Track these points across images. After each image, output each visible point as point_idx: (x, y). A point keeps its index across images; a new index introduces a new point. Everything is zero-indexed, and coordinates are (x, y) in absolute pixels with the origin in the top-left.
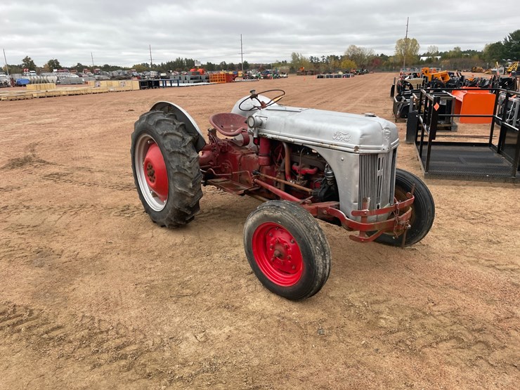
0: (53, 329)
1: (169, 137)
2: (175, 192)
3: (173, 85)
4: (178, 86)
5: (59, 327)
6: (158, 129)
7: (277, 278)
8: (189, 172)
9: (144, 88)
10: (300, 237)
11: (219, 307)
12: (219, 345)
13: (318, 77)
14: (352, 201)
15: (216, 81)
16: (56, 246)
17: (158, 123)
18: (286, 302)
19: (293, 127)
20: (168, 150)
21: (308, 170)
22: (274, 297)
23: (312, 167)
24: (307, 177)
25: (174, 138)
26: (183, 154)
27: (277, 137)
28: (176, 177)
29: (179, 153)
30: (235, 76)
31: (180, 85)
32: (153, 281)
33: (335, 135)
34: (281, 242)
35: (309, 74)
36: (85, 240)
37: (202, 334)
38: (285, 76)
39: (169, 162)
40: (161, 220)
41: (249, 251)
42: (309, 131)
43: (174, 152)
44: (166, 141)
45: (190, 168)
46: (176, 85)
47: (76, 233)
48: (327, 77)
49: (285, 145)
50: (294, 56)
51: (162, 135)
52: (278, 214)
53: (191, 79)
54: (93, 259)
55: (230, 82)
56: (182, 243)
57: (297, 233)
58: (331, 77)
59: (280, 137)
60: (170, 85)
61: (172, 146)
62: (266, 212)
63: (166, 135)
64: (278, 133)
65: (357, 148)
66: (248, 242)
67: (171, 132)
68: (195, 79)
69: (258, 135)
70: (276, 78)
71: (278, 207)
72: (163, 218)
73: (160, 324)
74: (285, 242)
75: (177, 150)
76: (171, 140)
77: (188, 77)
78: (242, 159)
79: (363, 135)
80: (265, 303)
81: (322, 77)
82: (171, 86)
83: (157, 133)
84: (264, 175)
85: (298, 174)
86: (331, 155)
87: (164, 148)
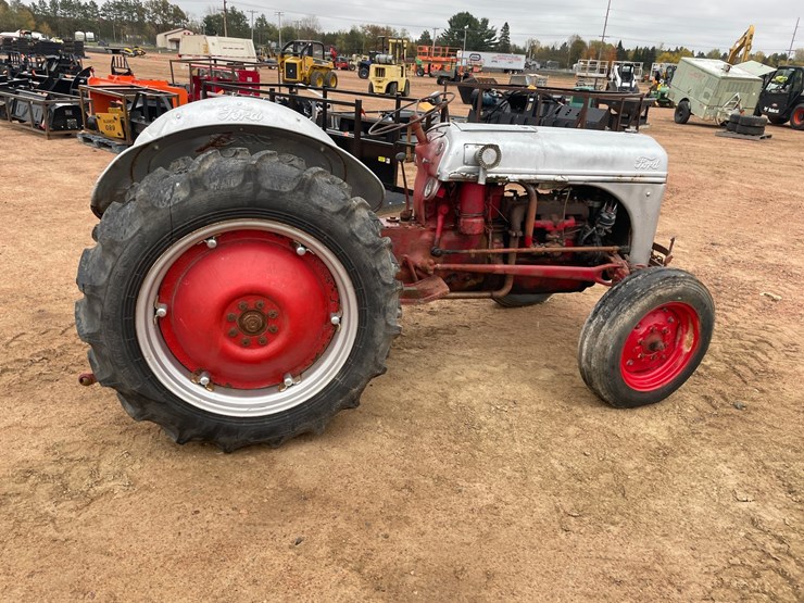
23: (567, 217)
33: (639, 162)
34: (658, 329)
49: (533, 189)
74: (664, 325)
83: (322, 209)
84: (473, 251)
85: (549, 232)
86: (630, 192)
87: (356, 244)
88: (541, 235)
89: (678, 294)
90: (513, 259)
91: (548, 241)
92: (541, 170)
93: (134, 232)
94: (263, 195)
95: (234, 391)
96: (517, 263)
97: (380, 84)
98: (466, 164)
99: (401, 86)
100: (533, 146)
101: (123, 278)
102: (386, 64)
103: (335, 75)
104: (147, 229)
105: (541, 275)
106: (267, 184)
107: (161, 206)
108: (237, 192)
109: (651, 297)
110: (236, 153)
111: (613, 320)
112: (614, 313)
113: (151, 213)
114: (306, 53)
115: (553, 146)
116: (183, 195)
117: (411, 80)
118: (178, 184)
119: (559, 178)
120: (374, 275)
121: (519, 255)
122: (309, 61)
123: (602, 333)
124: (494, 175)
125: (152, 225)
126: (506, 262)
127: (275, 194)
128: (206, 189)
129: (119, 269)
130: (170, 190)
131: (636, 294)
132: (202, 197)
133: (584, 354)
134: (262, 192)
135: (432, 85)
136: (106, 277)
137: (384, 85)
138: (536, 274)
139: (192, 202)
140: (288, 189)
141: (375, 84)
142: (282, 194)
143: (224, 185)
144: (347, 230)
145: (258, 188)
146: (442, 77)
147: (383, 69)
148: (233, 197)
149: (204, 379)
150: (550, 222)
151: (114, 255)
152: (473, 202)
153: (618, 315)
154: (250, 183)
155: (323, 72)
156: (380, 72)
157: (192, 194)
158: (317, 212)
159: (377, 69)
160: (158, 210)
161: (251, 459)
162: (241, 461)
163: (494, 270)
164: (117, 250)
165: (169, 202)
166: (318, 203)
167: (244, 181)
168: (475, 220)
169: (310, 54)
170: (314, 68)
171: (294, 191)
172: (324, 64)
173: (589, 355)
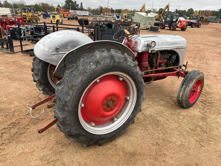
27: (160, 49)
33: (181, 43)
52: (201, 75)
85: (162, 64)
86: (180, 51)
89: (200, 77)
91: (161, 66)
92: (162, 47)
93: (79, 81)
94: (116, 64)
95: (100, 126)
96: (155, 73)
97: (54, 21)
98: (145, 47)
99: (61, 21)
100: (160, 41)
101: (75, 97)
102: (55, 14)
103: (39, 18)
104: (83, 80)
105: (162, 76)
106: (117, 60)
107: (87, 71)
108: (109, 64)
109: (196, 79)
110: (103, 51)
111: (189, 86)
112: (189, 84)
113: (84, 74)
114: (29, 11)
115: (164, 40)
116: (94, 67)
117: (63, 19)
118: (91, 63)
119: (166, 49)
120: (142, 84)
121: (155, 71)
122: (30, 14)
123: (186, 90)
125: (85, 78)
126: (152, 74)
127: (119, 63)
128: (101, 64)
129: (75, 94)
130: (89, 66)
131: (193, 78)
132: (100, 67)
133: (180, 96)
134: (116, 63)
135: (67, 20)
136: (70, 98)
137: (56, 21)
138: (161, 76)
139: (97, 69)
140: (122, 61)
141: (52, 21)
142: (121, 63)
143: (105, 62)
144: (136, 71)
145: (115, 61)
146: (69, 18)
147: (55, 16)
148: (108, 66)
149: (94, 124)
150: (162, 61)
151: (73, 90)
152: (146, 57)
154: (112, 61)
155: (35, 17)
156: (54, 17)
157: (97, 66)
158: (129, 67)
159: (53, 16)
160: (87, 73)
161: (109, 146)
162: (106, 147)
163: (151, 76)
164: (74, 88)
165: (90, 69)
166: (130, 64)
167: (111, 60)
168: (147, 63)
169: (30, 12)
170: (32, 16)
171: (124, 62)
172: (35, 15)
173: (182, 96)
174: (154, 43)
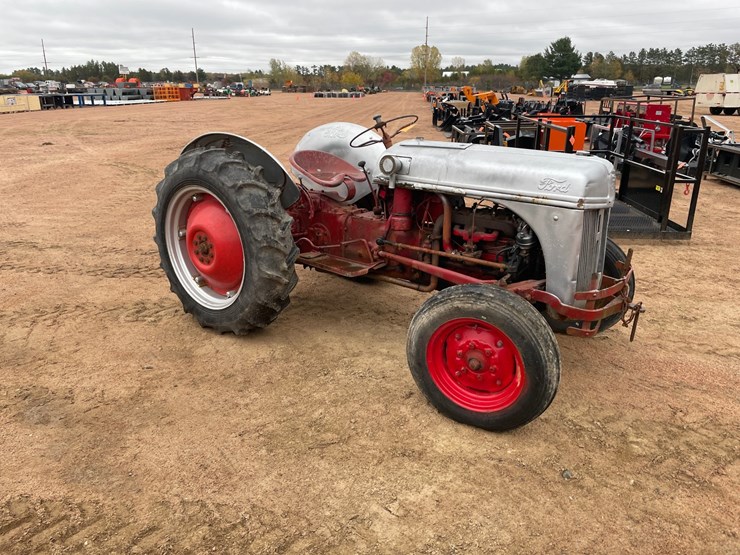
0: (144, 534)
1: (247, 190)
2: (261, 278)
3: (96, 102)
4: (105, 104)
5: (152, 529)
6: (223, 178)
7: (469, 401)
8: (282, 245)
9: (48, 108)
10: (523, 338)
11: (393, 456)
12: (433, 518)
13: (316, 96)
14: (569, 278)
15: (165, 97)
16: (53, 382)
17: (222, 168)
18: (489, 436)
19: (463, 173)
20: (249, 212)
21: (483, 235)
22: (465, 430)
23: (488, 231)
24: (481, 245)
25: (254, 191)
26: (273, 217)
27: (434, 187)
28: (263, 255)
29: (267, 215)
30: (193, 91)
31: (108, 102)
32: (264, 426)
33: (543, 183)
34: (479, 347)
35: (300, 91)
36: (101, 368)
37: (396, 504)
38: (267, 92)
39: (249, 230)
40: (226, 324)
41: (419, 364)
42: (494, 178)
43: (259, 215)
44: (242, 197)
45: (283, 239)
46: (102, 102)
47: (77, 356)
48: (329, 96)
49: (444, 199)
50: (274, 64)
51: (233, 187)
52: (482, 305)
53: (124, 94)
54: (136, 398)
55: (187, 99)
56: (273, 359)
57: (517, 333)
58: (334, 96)
59: (439, 187)
60: (90, 102)
61: (254, 205)
62: (457, 304)
63: (241, 187)
64: (436, 181)
65: (581, 202)
66: (418, 351)
67: (248, 181)
68: (130, 94)
69: (396, 185)
70: (254, 95)
71: (480, 295)
72: (231, 319)
73: (319, 496)
74: (487, 346)
75: (263, 211)
76: (251, 195)
77: (119, 91)
78: (349, 221)
79: (589, 183)
80: (456, 440)
81: (321, 96)
82: (93, 105)
83: (223, 184)
84: (400, 245)
85: (466, 242)
86: (534, 213)
87: (239, 209)
88: (457, 242)
89: (479, 313)
90: (435, 260)
92: (442, 182)
96: (439, 266)
100: (440, 160)
115: (458, 162)
119: (456, 190)
121: (440, 257)
124: (403, 183)
126: (430, 262)
142: (208, 173)
149: (197, 279)
150: (465, 232)
153: (419, 314)
163: (411, 264)
168: (396, 219)
174: (389, 161)
